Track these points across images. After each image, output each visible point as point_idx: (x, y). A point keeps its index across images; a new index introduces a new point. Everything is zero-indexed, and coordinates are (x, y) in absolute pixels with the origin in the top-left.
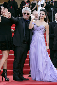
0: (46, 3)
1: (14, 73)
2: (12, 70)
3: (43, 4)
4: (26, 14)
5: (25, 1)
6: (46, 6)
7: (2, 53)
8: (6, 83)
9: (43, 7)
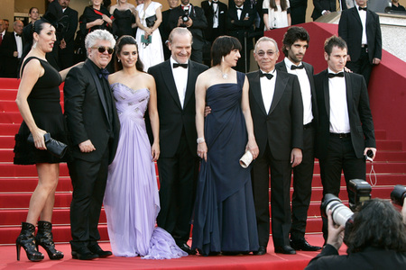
0: (164, 13)
1: (73, 235)
2: (67, 227)
3: (155, 17)
4: (107, 52)
5: (94, 7)
6: (162, 23)
7: (36, 174)
8: (53, 266)
9: (153, 26)
